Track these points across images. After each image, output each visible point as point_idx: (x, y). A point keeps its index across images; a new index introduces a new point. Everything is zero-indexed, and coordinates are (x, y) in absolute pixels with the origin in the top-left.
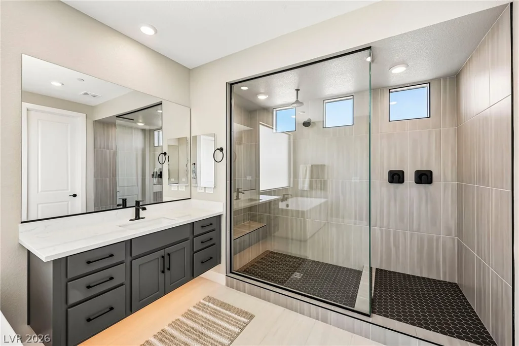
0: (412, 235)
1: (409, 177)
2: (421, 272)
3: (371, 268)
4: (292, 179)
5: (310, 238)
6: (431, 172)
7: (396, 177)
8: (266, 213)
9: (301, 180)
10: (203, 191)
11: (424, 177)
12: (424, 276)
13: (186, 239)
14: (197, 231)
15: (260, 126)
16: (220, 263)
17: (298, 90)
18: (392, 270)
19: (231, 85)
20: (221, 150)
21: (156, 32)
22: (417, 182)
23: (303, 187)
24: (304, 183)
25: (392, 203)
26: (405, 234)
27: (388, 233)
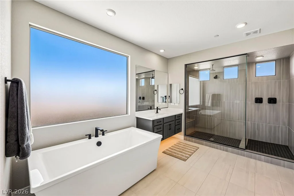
0: (266, 125)
1: (265, 100)
2: (270, 141)
3: (246, 139)
4: (202, 100)
5: (216, 126)
6: (276, 99)
7: (259, 100)
8: (195, 115)
9: (207, 101)
10: (174, 105)
11: (272, 101)
12: (271, 142)
13: (173, 121)
14: (177, 118)
15: (189, 77)
16: (181, 131)
17: (213, 65)
18: (256, 140)
19: (186, 65)
20: (182, 89)
21: (164, 50)
22: (269, 103)
23: (208, 105)
24: (208, 103)
25: (257, 111)
26: (262, 125)
27: (254, 124)
